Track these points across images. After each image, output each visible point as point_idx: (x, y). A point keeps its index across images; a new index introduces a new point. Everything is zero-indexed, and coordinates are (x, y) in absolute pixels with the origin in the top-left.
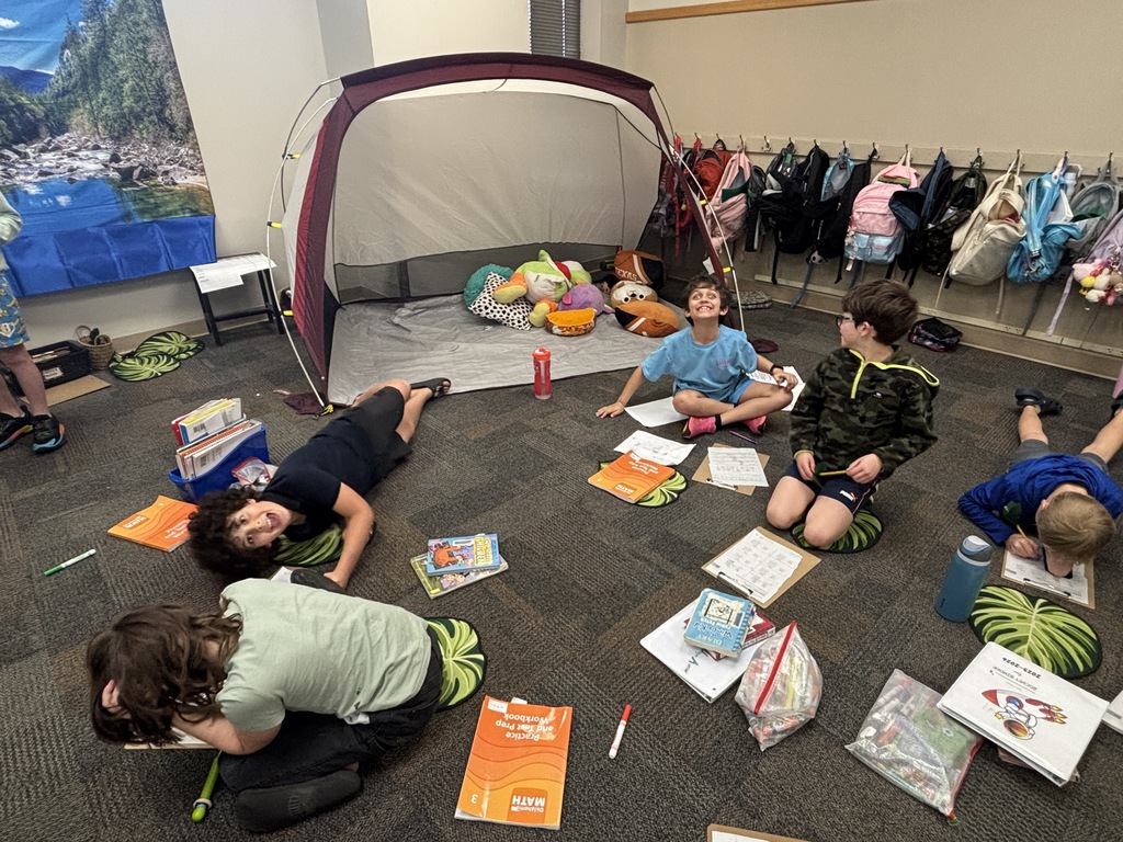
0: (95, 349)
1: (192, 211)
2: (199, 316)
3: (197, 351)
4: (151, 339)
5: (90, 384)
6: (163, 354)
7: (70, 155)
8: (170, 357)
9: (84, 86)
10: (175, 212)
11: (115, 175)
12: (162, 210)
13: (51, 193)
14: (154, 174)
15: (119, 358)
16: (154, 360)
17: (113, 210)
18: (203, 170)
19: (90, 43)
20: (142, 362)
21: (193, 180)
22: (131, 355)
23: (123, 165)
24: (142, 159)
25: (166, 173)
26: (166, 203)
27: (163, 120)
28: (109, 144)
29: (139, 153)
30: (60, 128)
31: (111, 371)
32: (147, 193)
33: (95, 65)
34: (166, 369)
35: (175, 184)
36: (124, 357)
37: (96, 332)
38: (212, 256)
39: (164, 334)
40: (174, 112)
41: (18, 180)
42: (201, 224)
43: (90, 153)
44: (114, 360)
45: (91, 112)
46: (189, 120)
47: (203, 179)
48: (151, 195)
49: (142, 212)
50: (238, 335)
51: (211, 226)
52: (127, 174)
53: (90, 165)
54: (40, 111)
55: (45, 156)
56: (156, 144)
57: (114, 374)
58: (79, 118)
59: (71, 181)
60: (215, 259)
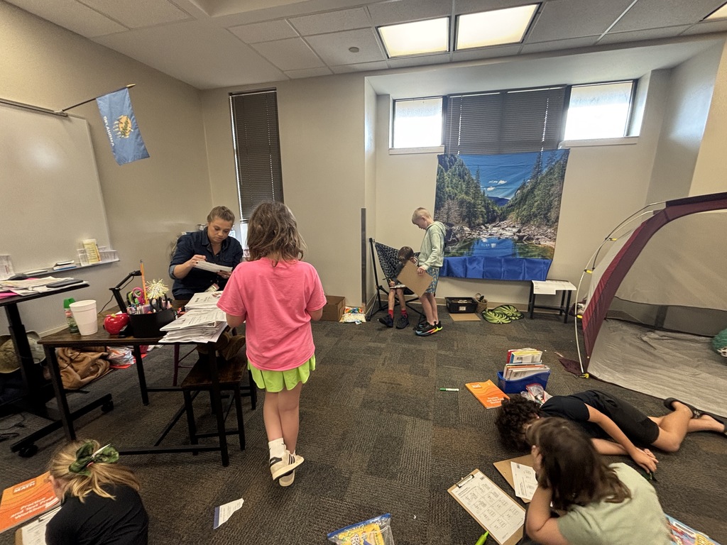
0: (480, 304)
1: (542, 256)
2: (526, 302)
3: (520, 318)
4: (502, 306)
5: (473, 317)
6: (505, 315)
7: (503, 229)
8: (508, 317)
9: (519, 204)
10: (535, 256)
11: (516, 238)
12: (529, 254)
13: (490, 242)
14: (533, 239)
15: (487, 310)
16: (500, 315)
17: (510, 251)
18: (555, 239)
19: (529, 188)
20: (495, 315)
21: (549, 243)
22: (492, 311)
23: (521, 234)
24: (530, 233)
25: (538, 239)
26: (532, 251)
27: (545, 217)
28: (518, 226)
29: (529, 230)
30: (504, 219)
31: (482, 315)
32: (526, 246)
33: (527, 195)
34: (504, 322)
35: (540, 244)
36: (489, 310)
37: (482, 298)
38: (544, 277)
39: (508, 306)
40: (552, 215)
41: (481, 237)
42: (544, 263)
43: (510, 229)
44: (485, 310)
45: (518, 213)
46: (558, 218)
47: (554, 243)
48: (527, 247)
49: (520, 254)
50: (541, 317)
51: (548, 265)
52: (521, 238)
53: (508, 233)
54: (500, 212)
55: (494, 229)
56: (538, 227)
57: (483, 316)
58: (513, 215)
59: (499, 238)
60: (545, 279)
